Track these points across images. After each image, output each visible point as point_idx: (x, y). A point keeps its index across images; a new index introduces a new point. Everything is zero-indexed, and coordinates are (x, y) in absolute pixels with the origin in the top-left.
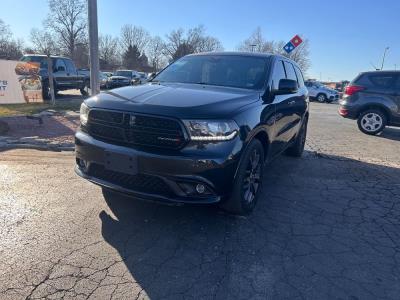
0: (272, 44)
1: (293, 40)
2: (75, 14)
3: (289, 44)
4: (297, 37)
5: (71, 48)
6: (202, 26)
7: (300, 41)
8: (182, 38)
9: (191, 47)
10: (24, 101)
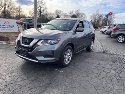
0: (102, 15)
1: (109, 14)
2: (42, 6)
3: (108, 15)
4: (111, 13)
5: (40, 16)
6: (79, 9)
7: (112, 14)
8: (73, 13)
9: (76, 16)
10: (18, 32)
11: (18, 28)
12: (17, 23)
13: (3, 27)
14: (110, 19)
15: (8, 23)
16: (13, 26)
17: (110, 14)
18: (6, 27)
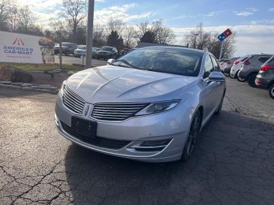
0: (210, 34)
2: (78, 9)
4: (228, 30)
5: (74, 31)
8: (147, 27)
9: (153, 34)
10: (42, 63)
11: (43, 54)
12: (40, 43)
13: (10, 52)
14: (227, 45)
15: (20, 42)
16: (32, 50)
17: (228, 33)
18: (17, 51)
